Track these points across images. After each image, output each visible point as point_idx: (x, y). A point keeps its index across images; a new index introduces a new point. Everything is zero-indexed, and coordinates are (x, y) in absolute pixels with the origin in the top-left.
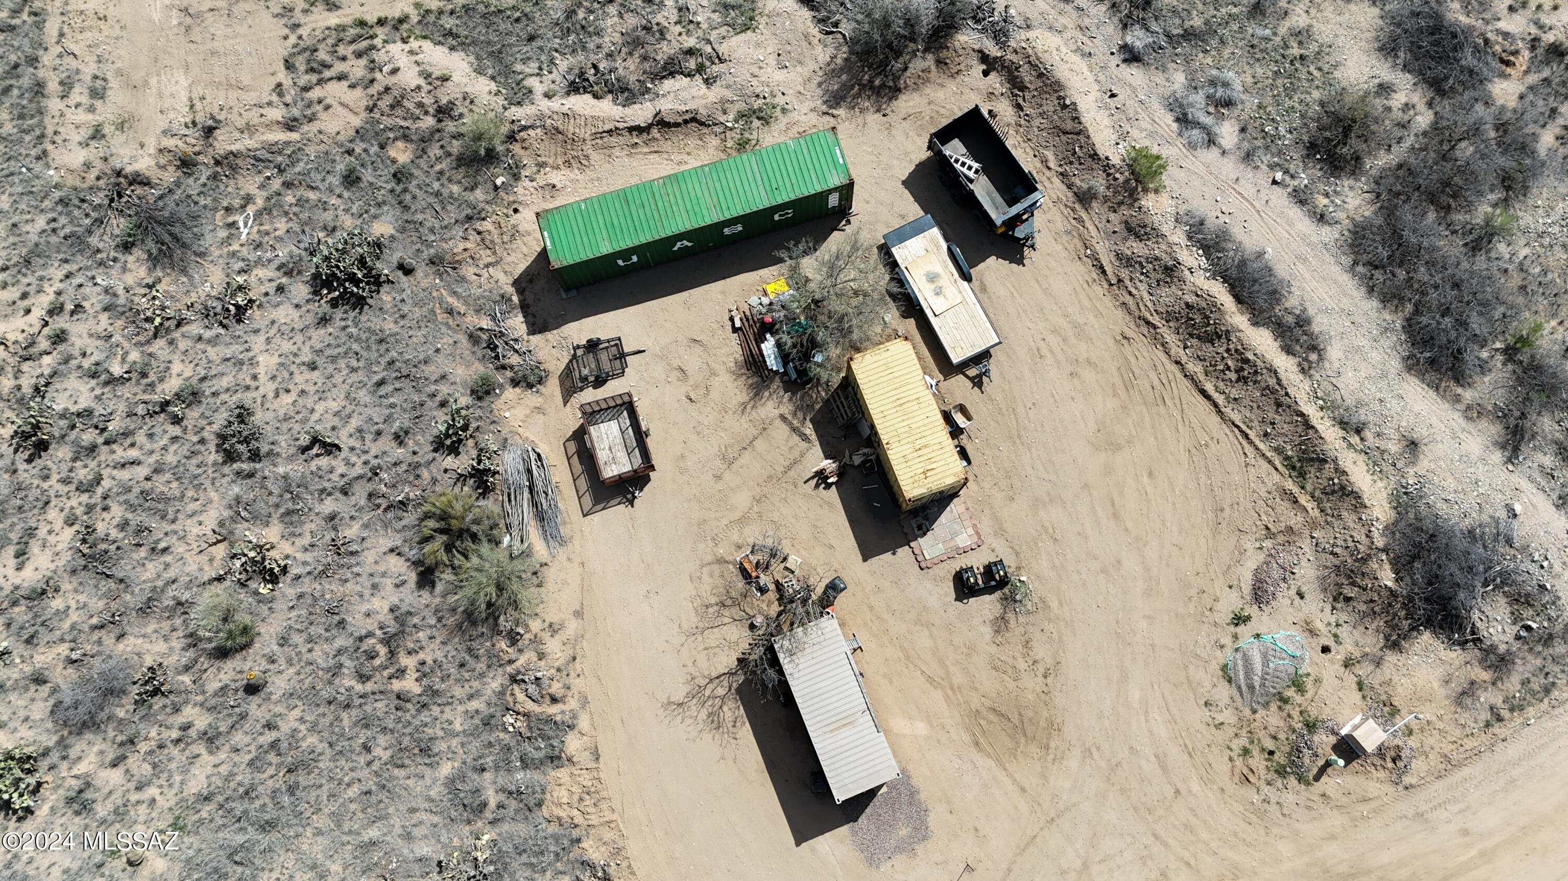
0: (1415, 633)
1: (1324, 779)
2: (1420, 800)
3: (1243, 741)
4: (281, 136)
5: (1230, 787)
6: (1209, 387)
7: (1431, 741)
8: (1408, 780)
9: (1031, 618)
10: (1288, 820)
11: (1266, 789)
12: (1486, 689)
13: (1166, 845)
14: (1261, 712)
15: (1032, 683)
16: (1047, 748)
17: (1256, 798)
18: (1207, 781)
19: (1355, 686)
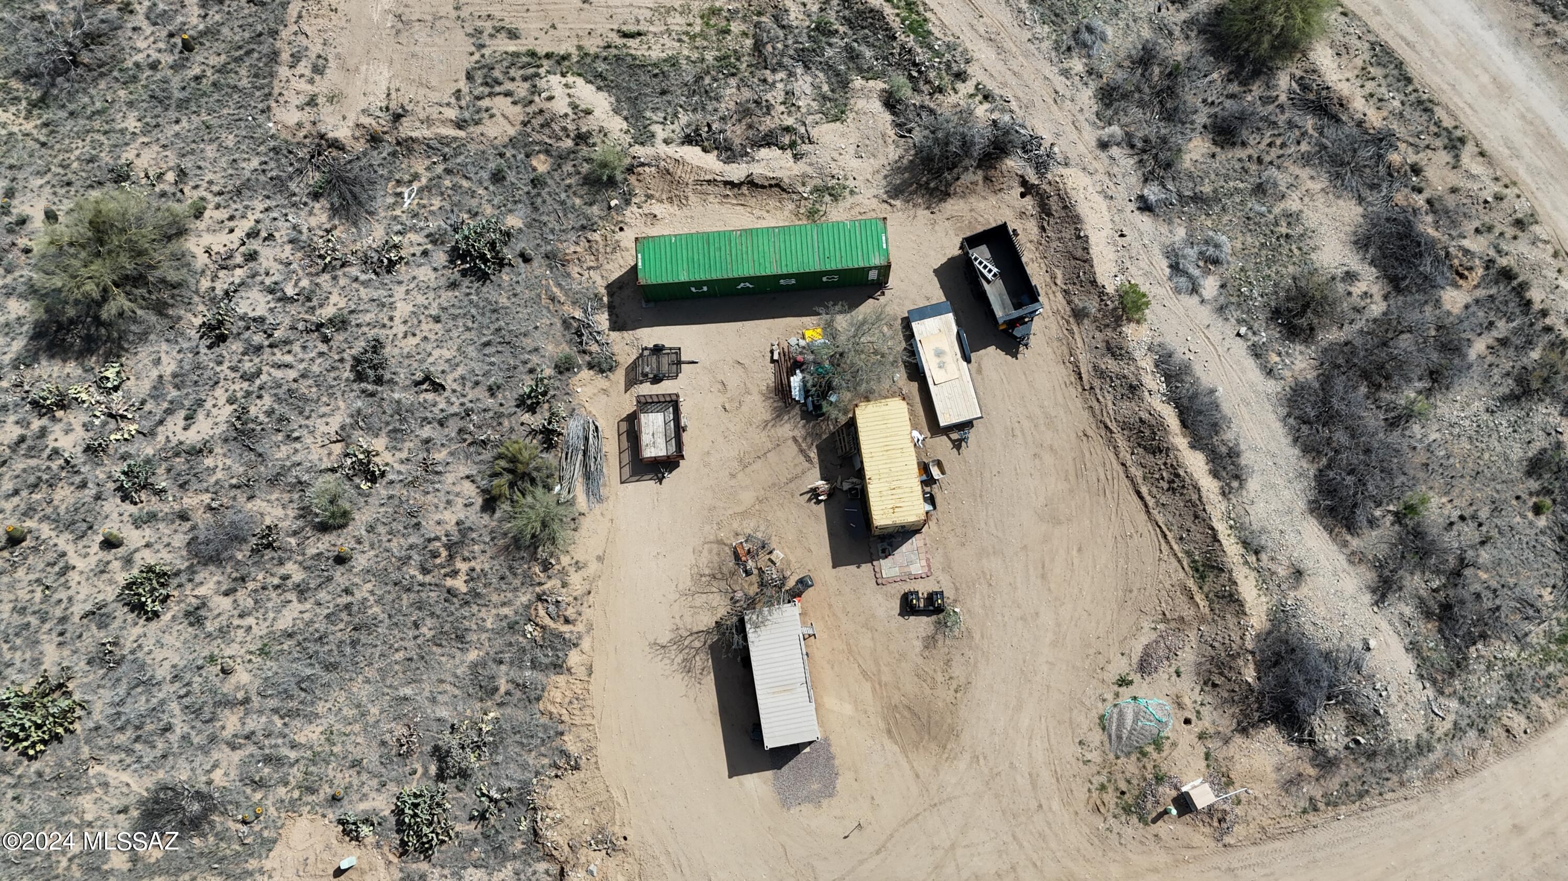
0: (1262, 725)
1: (1160, 823)
2: (1234, 858)
3: (1103, 779)
4: (452, 132)
5: (1083, 812)
6: (1144, 490)
7: (1255, 813)
8: (1227, 839)
9: (956, 643)
10: (1123, 849)
11: (1111, 820)
12: (1309, 783)
13: (1021, 846)
14: (1123, 759)
15: (945, 694)
16: (944, 748)
17: (1102, 826)
18: (1065, 803)
19: (1202, 755)
